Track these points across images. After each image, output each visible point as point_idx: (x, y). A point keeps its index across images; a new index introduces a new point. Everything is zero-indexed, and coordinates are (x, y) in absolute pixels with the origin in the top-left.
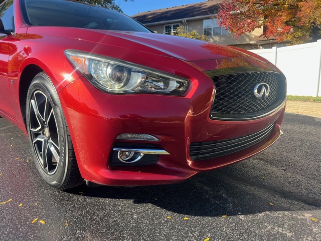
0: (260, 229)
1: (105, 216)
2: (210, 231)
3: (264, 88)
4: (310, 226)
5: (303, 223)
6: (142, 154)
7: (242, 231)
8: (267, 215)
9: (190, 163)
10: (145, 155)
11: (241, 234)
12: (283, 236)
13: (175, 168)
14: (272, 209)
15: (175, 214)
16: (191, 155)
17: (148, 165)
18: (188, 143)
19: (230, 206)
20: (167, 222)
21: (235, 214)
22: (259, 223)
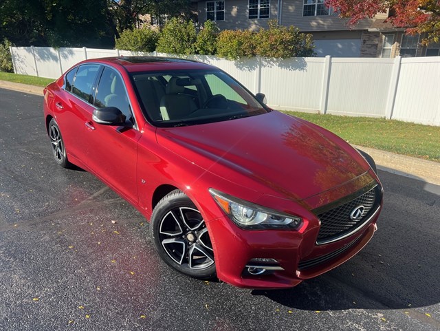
0: (343, 324)
1: (232, 306)
2: (308, 324)
3: (359, 211)
4: (379, 325)
5: (375, 321)
6: (264, 270)
7: (330, 325)
8: (349, 312)
9: (298, 273)
10: (267, 271)
13: (287, 278)
14: (354, 307)
15: (283, 308)
16: (299, 267)
17: (268, 276)
18: (298, 260)
19: (323, 303)
20: (276, 314)
21: (326, 310)
22: (342, 320)
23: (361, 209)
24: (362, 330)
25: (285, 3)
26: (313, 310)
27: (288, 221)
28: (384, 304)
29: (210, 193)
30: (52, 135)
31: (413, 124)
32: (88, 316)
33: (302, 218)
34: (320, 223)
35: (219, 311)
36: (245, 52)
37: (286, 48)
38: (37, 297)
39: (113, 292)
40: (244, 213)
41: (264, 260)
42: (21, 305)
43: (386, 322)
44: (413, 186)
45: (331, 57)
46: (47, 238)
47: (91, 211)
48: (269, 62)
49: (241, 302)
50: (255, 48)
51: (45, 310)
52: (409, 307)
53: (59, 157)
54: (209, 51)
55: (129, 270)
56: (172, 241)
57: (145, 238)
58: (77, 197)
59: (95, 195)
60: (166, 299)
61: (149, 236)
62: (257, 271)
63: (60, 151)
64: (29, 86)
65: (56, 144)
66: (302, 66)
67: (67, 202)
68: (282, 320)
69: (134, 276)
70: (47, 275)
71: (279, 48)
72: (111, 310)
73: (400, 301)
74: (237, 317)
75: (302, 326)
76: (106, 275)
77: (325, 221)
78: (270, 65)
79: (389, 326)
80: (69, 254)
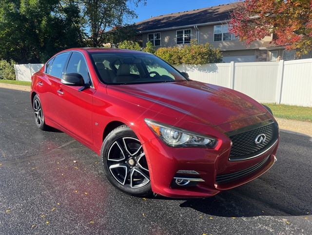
0: (255, 226)
1: (164, 215)
2: (226, 227)
3: (262, 137)
4: (285, 226)
5: (281, 224)
6: (189, 181)
7: (244, 227)
8: (259, 218)
9: (216, 186)
10: (191, 181)
11: (243, 229)
12: (268, 231)
14: (263, 214)
15: (205, 215)
16: (216, 181)
17: (192, 187)
18: (215, 174)
19: (237, 212)
20: (200, 219)
21: (241, 217)
22: (254, 223)
23: (263, 137)
24: (271, 230)
25: (201, 33)
26: (230, 217)
27: (207, 141)
28: (287, 213)
30: (35, 107)
31: (296, 107)
32: (47, 222)
33: (217, 138)
34: (231, 143)
35: (154, 218)
36: (174, 61)
37: (203, 58)
38: (10, 209)
39: (70, 206)
40: (171, 136)
41: (188, 173)
43: (290, 225)
44: (301, 139)
45: (235, 62)
46: (24, 172)
47: (59, 156)
49: (171, 212)
50: (181, 58)
51: (15, 218)
52: (307, 215)
53: (39, 123)
54: (149, 63)
55: (84, 191)
56: (117, 165)
57: (98, 171)
58: (49, 147)
59: (63, 146)
60: (112, 210)
62: (183, 182)
63: (40, 118)
64: (24, 86)
65: (37, 113)
67: (42, 150)
68: (205, 223)
69: (87, 195)
70: (19, 195)
71: (198, 57)
72: (67, 218)
73: (300, 210)
74: (168, 221)
75: (221, 228)
76: (66, 195)
77: (236, 142)
78: (192, 70)
79: (293, 227)
80: (38, 182)
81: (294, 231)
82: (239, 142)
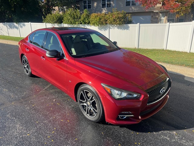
0: (160, 137)
1: (113, 132)
2: (146, 138)
4: (175, 136)
5: (173, 135)
8: (162, 132)
9: (140, 117)
10: (127, 117)
11: (155, 139)
12: (167, 139)
13: (135, 120)
14: (164, 130)
15: (134, 132)
16: (140, 115)
17: (128, 119)
18: (140, 112)
19: (150, 129)
20: (132, 134)
21: (153, 132)
22: (160, 135)
23: (164, 89)
24: (168, 139)
26: (147, 132)
27: (135, 95)
28: (175, 128)
29: (101, 85)
30: (24, 62)
32: (52, 141)
33: (141, 94)
34: (148, 95)
35: (108, 135)
36: (102, 23)
37: (120, 21)
38: (29, 134)
39: (62, 129)
40: (117, 93)
41: (126, 112)
42: (22, 138)
43: (177, 135)
44: (180, 78)
45: (140, 24)
46: (28, 108)
47: (45, 95)
48: (113, 27)
49: (116, 130)
50: (107, 21)
51: (33, 139)
52: (186, 129)
53: (27, 72)
54: (86, 23)
55: (67, 119)
57: (71, 106)
58: (38, 89)
59: (46, 88)
60: (85, 131)
61: (72, 105)
62: (123, 117)
63: (28, 69)
65: (25, 66)
66: (127, 28)
67: (34, 92)
68: (135, 137)
69: (69, 122)
70: (32, 124)
71: (117, 20)
72: (62, 137)
73: (181, 126)
74: (116, 137)
75: (143, 139)
76: (57, 122)
77: (150, 95)
78: (113, 28)
79: (179, 137)
80: (39, 115)
81: (180, 139)
82: (152, 94)
